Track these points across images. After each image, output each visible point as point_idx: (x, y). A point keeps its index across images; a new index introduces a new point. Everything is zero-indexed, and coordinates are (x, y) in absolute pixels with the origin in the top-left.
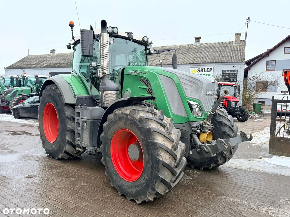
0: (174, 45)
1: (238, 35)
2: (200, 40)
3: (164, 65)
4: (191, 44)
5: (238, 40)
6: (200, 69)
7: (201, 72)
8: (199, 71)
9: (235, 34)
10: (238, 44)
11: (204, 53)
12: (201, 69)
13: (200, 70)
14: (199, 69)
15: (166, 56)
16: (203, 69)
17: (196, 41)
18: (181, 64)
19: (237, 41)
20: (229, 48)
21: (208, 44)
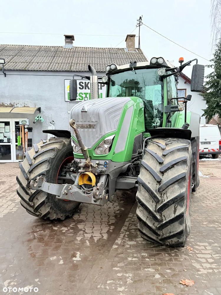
0: (29, 45)
1: (132, 38)
2: (73, 41)
3: (11, 70)
4: (58, 46)
5: (132, 45)
6: (83, 83)
7: (85, 89)
8: (81, 87)
9: (128, 36)
10: (133, 52)
11: (84, 58)
12: (85, 83)
13: (84, 85)
14: (81, 84)
15: (13, 58)
16: (88, 83)
17: (66, 42)
18: (46, 71)
19: (130, 48)
20: (121, 55)
21: (88, 49)
